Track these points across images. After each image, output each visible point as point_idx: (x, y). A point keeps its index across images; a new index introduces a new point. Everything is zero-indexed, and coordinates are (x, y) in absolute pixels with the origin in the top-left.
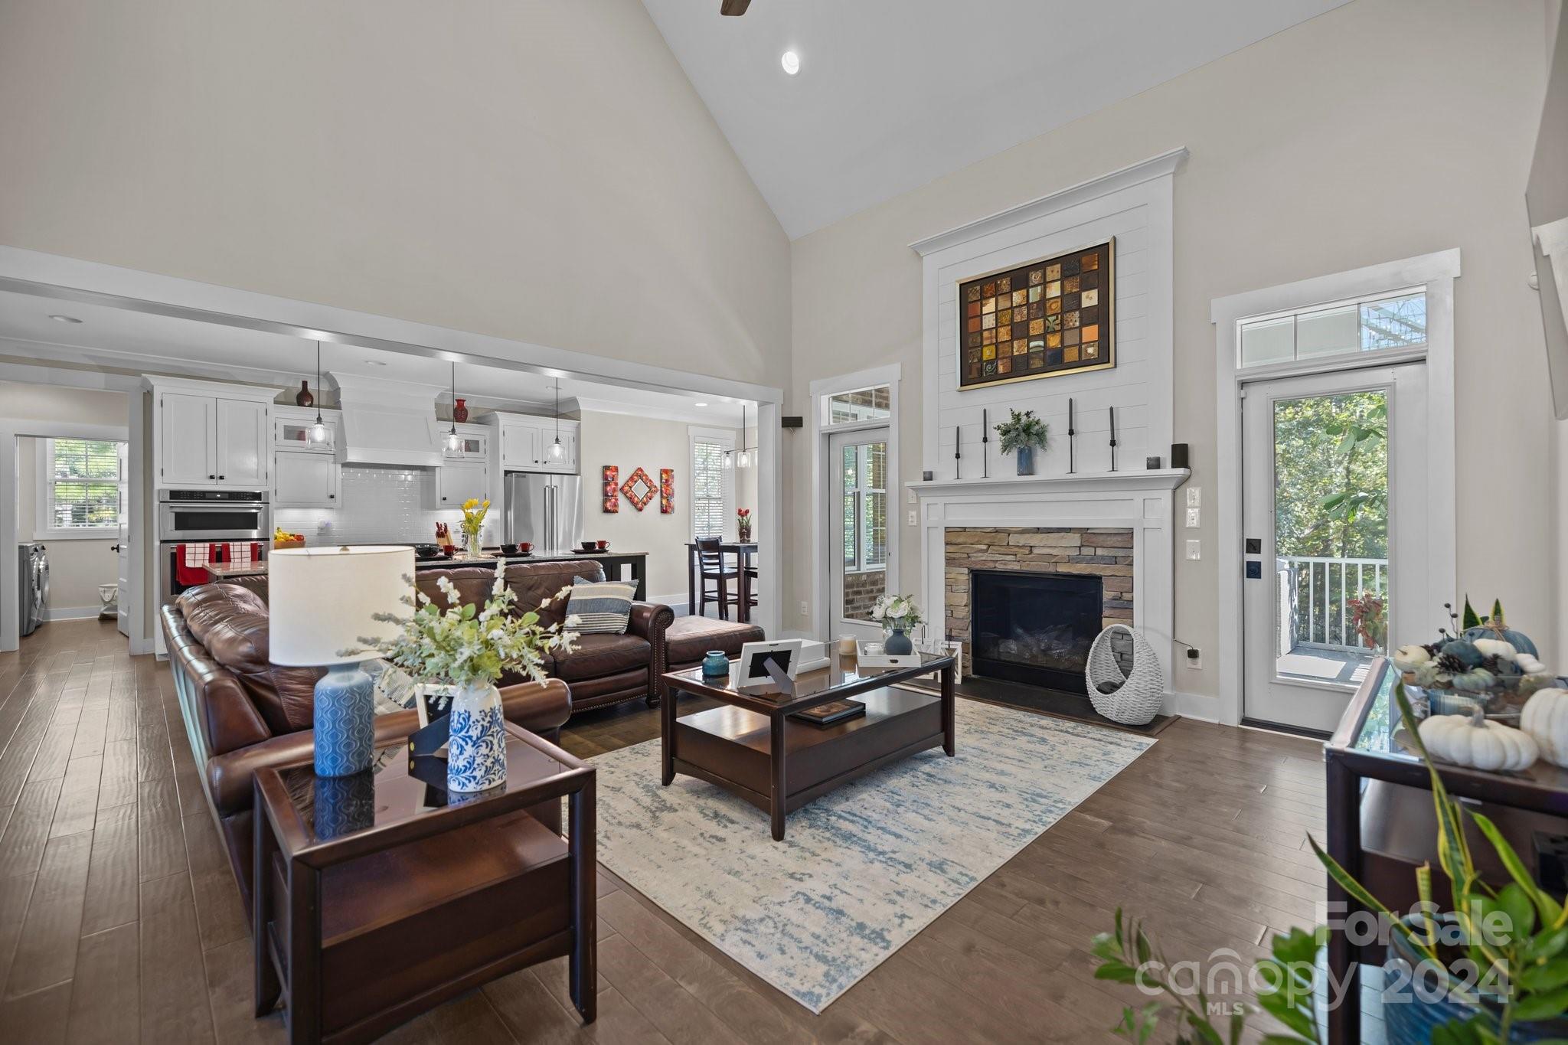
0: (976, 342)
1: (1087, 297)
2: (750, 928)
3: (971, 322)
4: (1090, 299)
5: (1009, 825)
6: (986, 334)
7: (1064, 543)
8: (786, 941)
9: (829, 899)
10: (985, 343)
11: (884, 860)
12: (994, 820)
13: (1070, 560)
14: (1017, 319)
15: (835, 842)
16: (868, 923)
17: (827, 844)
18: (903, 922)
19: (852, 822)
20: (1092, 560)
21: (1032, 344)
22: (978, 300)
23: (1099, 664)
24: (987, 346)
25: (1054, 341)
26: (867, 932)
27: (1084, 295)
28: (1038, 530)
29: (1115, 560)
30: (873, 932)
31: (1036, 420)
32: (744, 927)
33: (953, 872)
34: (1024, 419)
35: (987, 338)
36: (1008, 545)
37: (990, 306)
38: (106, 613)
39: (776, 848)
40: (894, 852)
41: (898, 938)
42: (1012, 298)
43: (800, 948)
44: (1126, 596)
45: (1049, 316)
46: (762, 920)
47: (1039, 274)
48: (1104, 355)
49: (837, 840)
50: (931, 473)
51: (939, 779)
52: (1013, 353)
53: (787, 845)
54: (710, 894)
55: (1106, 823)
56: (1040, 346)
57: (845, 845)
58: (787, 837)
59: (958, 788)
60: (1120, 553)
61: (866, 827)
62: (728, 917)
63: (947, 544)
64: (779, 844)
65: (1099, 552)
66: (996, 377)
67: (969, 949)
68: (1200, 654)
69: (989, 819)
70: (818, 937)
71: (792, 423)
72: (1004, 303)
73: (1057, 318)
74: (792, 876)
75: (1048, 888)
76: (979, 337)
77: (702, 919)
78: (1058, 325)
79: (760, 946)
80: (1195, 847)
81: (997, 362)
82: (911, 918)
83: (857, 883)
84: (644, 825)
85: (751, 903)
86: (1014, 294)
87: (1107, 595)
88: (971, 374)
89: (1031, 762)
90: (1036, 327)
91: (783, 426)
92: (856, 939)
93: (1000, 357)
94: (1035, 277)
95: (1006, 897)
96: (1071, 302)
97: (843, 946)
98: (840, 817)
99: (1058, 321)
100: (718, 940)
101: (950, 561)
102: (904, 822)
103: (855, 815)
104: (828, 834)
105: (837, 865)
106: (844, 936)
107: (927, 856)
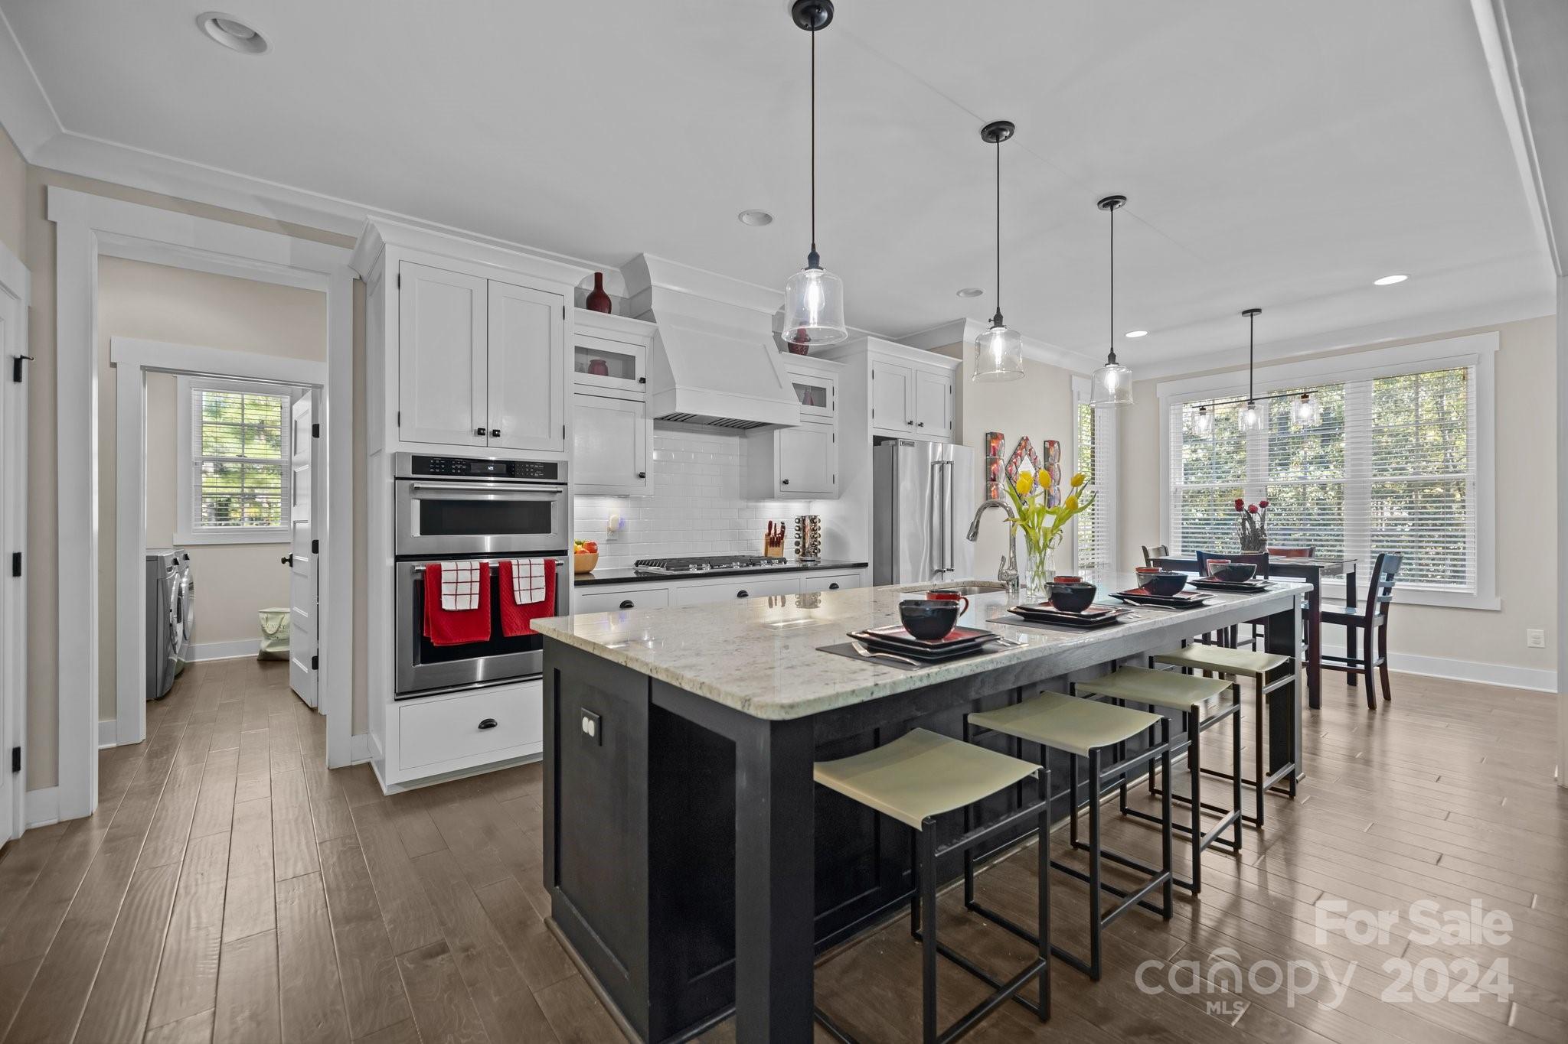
38: (269, 650)
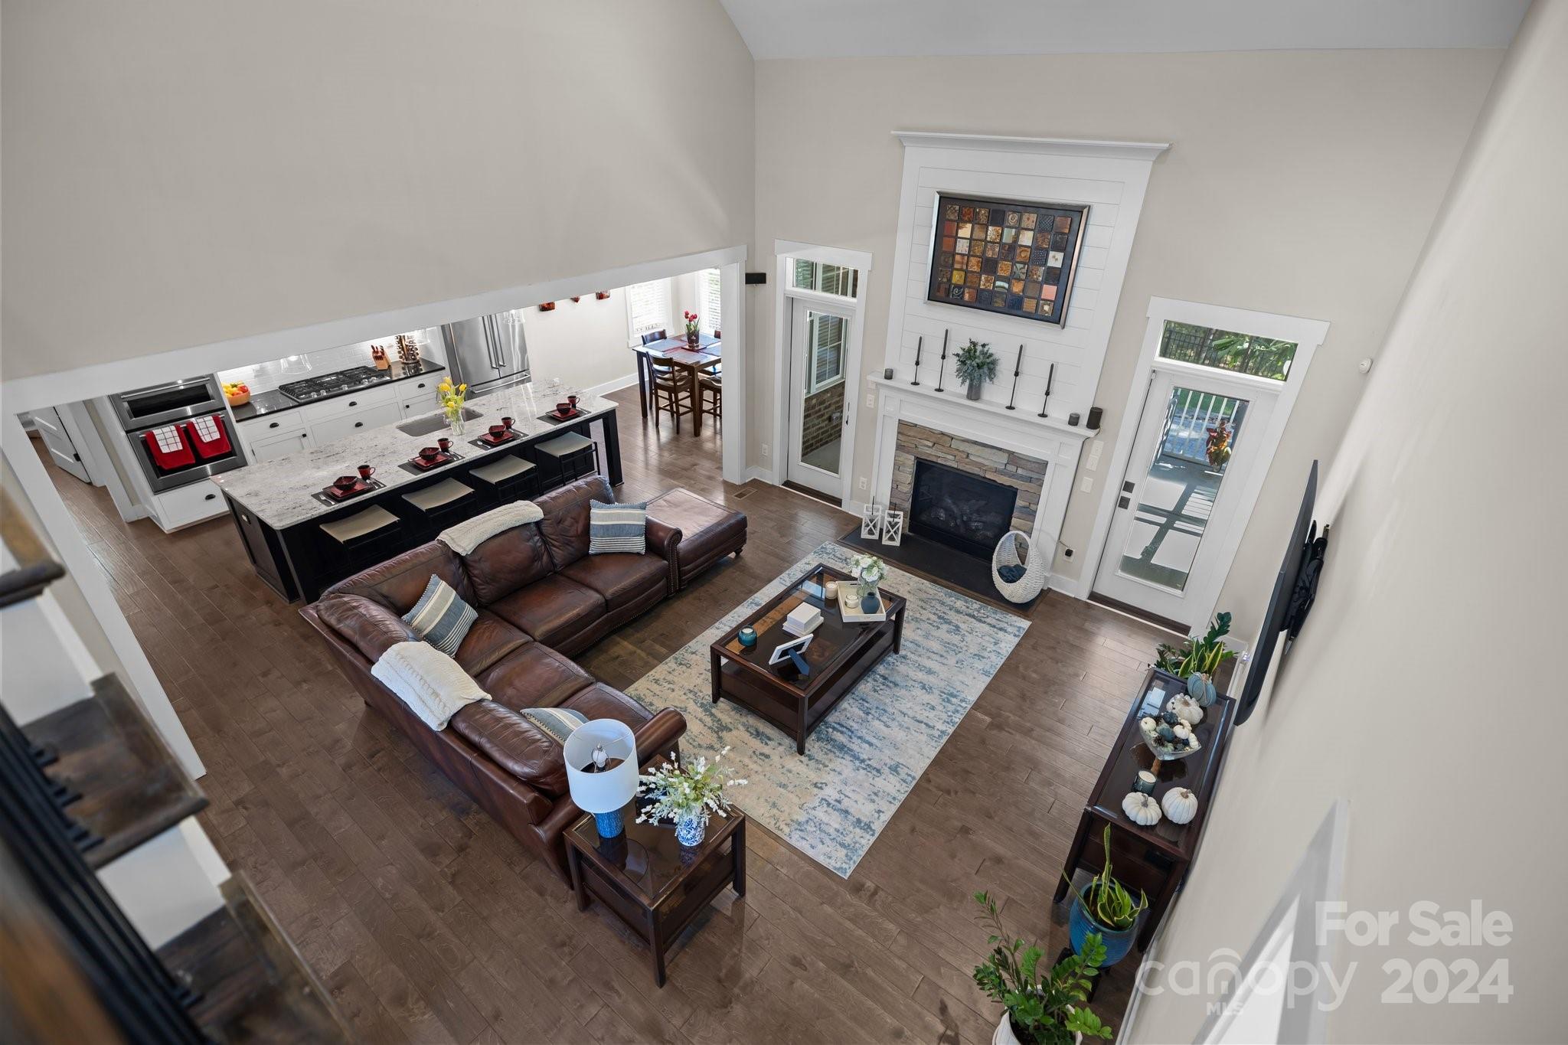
0: (947, 262)
1: (1054, 257)
2: (803, 828)
3: (946, 239)
4: (1055, 260)
5: (933, 728)
6: (958, 258)
7: (994, 458)
8: (823, 835)
9: (839, 802)
10: (957, 266)
11: (864, 766)
12: (925, 724)
13: (996, 471)
14: (989, 254)
15: (834, 753)
16: (862, 818)
17: (831, 756)
18: (879, 816)
19: (842, 732)
20: (1013, 476)
21: (998, 283)
22: (955, 221)
23: (1004, 554)
24: (957, 270)
25: (1017, 288)
26: (862, 825)
27: (1052, 254)
28: (975, 443)
29: (1030, 480)
30: (866, 824)
31: (990, 352)
32: (799, 828)
33: (903, 772)
34: (979, 348)
35: (959, 263)
36: (950, 446)
37: (965, 231)
39: (801, 761)
40: (870, 759)
41: (878, 827)
42: (987, 232)
43: (831, 840)
44: (1033, 507)
45: (1019, 263)
46: (807, 822)
47: (1016, 216)
48: (1057, 318)
49: (835, 750)
50: (892, 371)
51: (891, 682)
52: (979, 286)
53: (807, 758)
54: (774, 805)
55: (988, 719)
56: (1004, 288)
57: (841, 755)
58: (807, 752)
59: (903, 692)
60: (1035, 476)
61: (851, 737)
62: (789, 822)
63: (899, 433)
64: (803, 758)
65: (1020, 471)
66: (959, 302)
67: (913, 830)
68: (1074, 553)
69: (922, 722)
70: (838, 831)
71: (755, 279)
72: (979, 234)
73: (1024, 268)
74: (815, 785)
75: (953, 781)
76: (951, 259)
77: (775, 824)
78: (1023, 273)
79: (811, 841)
80: (1033, 739)
81: (964, 289)
82: (883, 812)
83: (853, 788)
84: (715, 746)
85: (798, 809)
86: (990, 228)
87: (1019, 503)
88: (939, 291)
89: (949, 657)
90: (1004, 269)
91: (746, 283)
92: (858, 830)
93: (968, 284)
94: (1012, 218)
95: (930, 790)
96: (1038, 255)
97: (852, 836)
98: (834, 729)
99: (1025, 271)
100: (788, 838)
101: (900, 447)
102: (872, 730)
103: (842, 726)
104: (829, 747)
105: (839, 773)
106: (851, 828)
107: (888, 761)
